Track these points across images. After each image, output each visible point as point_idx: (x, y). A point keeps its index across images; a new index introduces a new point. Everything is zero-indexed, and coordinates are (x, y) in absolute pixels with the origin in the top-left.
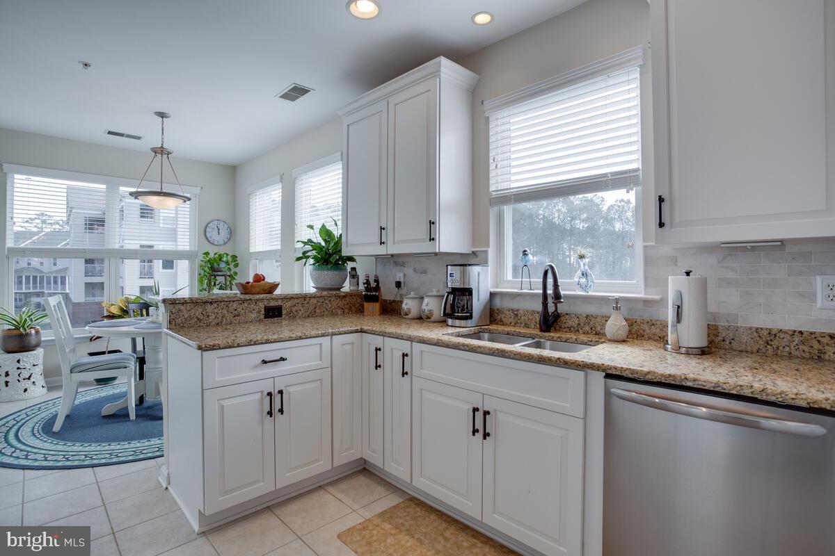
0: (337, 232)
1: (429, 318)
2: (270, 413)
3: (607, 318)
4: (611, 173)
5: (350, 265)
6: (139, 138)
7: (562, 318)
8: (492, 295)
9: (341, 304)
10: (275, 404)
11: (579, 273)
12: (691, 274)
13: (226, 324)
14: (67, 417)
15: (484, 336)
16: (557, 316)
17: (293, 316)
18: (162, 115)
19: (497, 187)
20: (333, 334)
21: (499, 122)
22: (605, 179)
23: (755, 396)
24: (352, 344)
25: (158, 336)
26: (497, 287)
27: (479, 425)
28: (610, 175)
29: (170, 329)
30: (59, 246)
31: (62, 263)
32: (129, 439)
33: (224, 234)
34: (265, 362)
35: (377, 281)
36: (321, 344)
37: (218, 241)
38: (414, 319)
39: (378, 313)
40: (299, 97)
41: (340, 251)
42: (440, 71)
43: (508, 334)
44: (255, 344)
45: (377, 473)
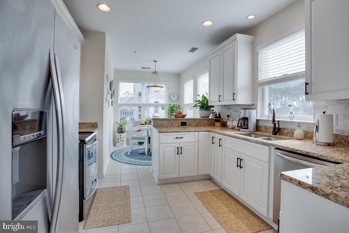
0: (207, 97)
1: (235, 128)
2: (178, 154)
3: (295, 130)
4: (303, 71)
5: (212, 109)
6: (150, 68)
7: (282, 130)
8: (257, 121)
9: (207, 122)
10: (179, 151)
11: (289, 112)
12: (325, 113)
13: (169, 127)
14: (131, 152)
15: (252, 135)
16: (279, 129)
17: (190, 126)
18: (155, 61)
19: (262, 79)
20: (199, 131)
21: (263, 53)
22: (299, 74)
23: (319, 157)
24: (206, 135)
25: (151, 130)
26: (262, 118)
27: (239, 164)
28: (302, 72)
29: (153, 127)
30: (131, 103)
31: (133, 108)
32: (145, 160)
33: (176, 97)
34: (177, 138)
35: (219, 115)
36: (195, 134)
37: (174, 100)
38: (230, 128)
39: (220, 126)
40: (194, 51)
41: (208, 104)
42: (237, 38)
43: (261, 135)
44: (174, 132)
45: (213, 180)
